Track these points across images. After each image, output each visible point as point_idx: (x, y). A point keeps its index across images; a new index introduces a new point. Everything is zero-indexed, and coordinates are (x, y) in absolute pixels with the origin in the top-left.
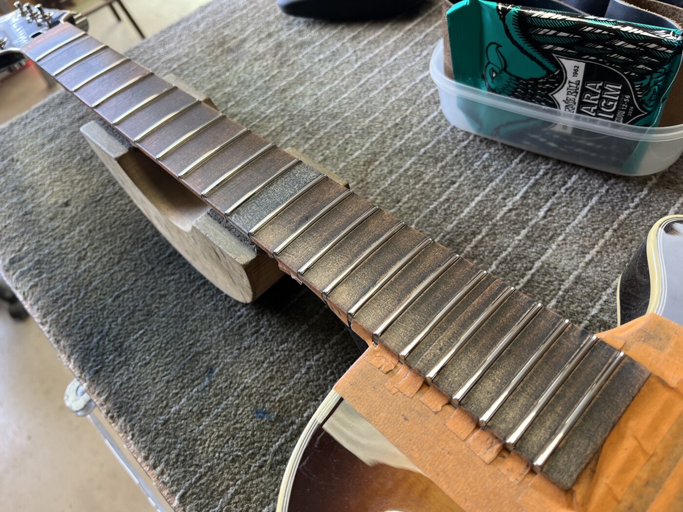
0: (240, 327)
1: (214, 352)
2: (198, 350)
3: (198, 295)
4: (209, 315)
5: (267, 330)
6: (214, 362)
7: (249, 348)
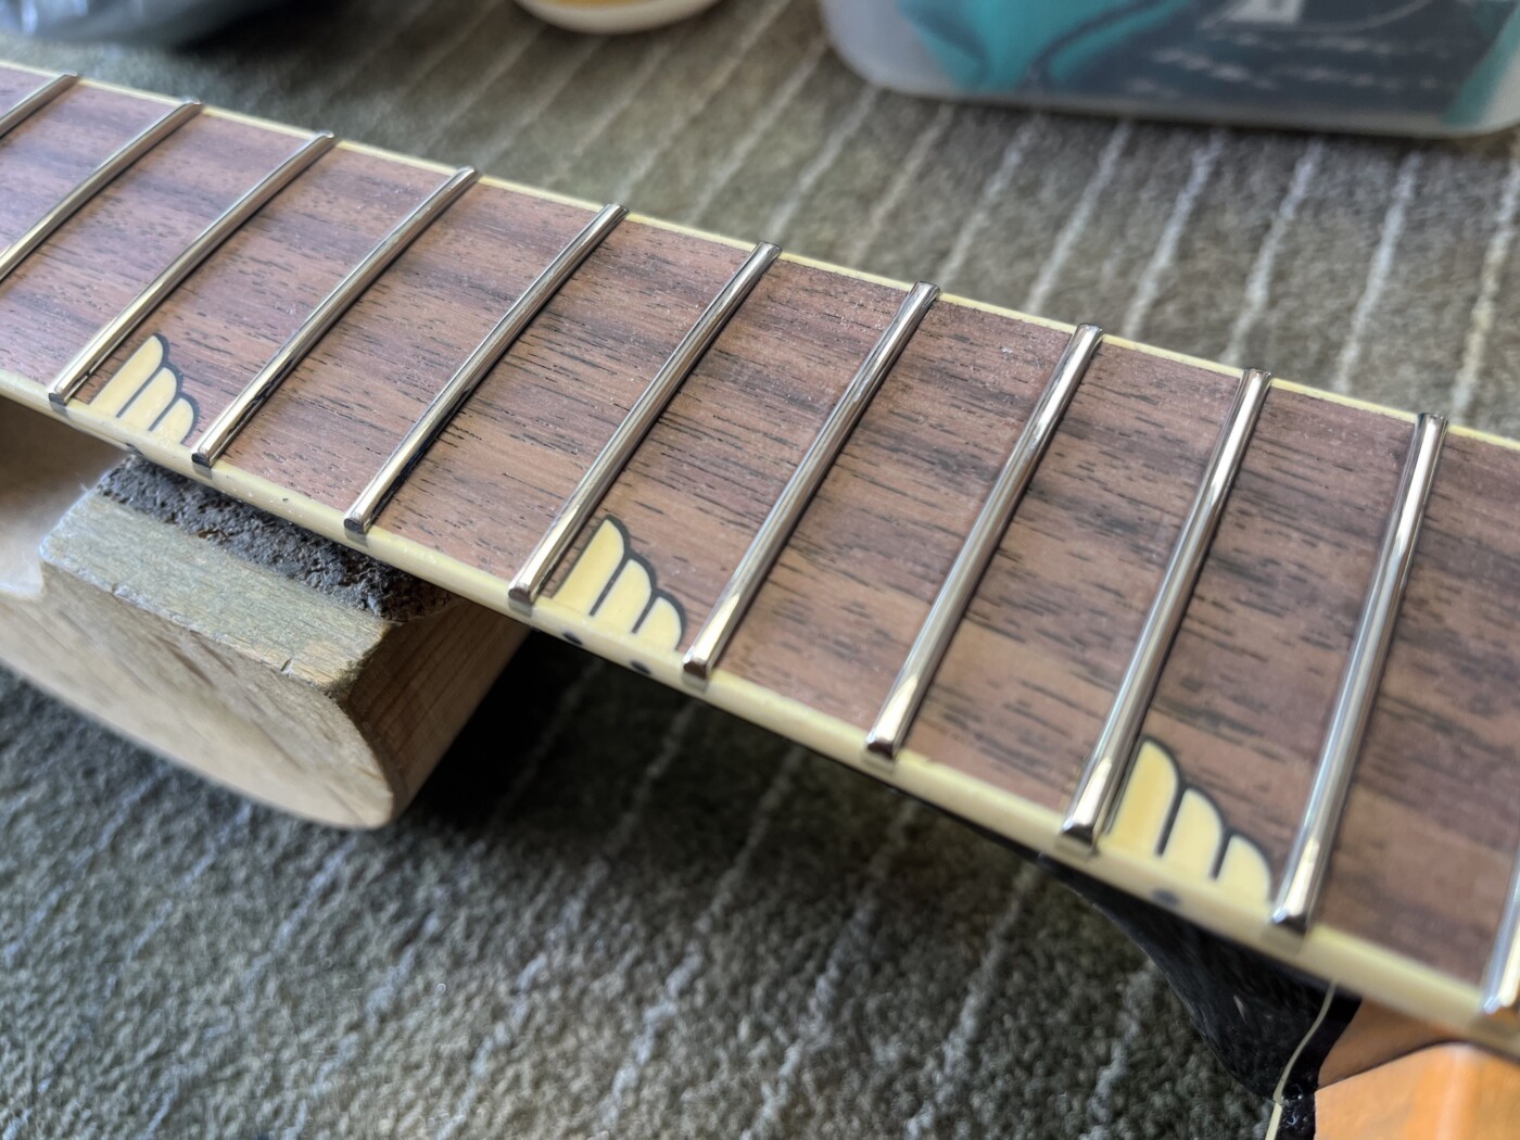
0: (339, 935)
1: (255, 1064)
2: (187, 1073)
3: (140, 848)
4: (201, 914)
5: (449, 920)
6: (267, 1107)
7: (397, 1011)
